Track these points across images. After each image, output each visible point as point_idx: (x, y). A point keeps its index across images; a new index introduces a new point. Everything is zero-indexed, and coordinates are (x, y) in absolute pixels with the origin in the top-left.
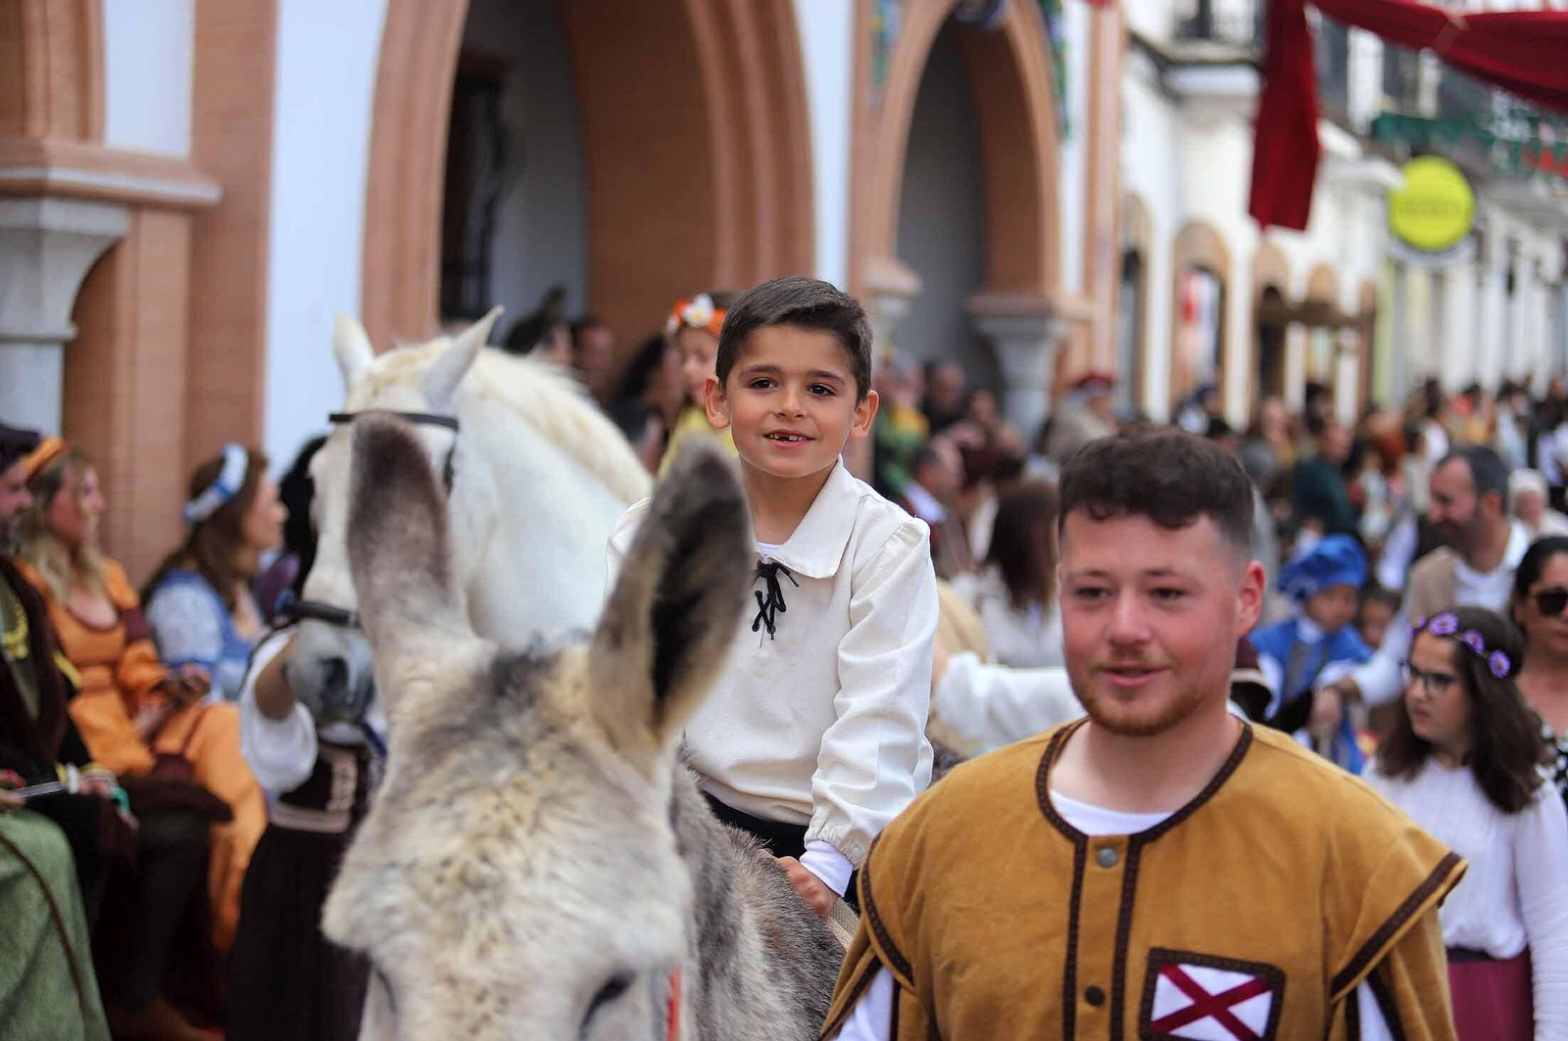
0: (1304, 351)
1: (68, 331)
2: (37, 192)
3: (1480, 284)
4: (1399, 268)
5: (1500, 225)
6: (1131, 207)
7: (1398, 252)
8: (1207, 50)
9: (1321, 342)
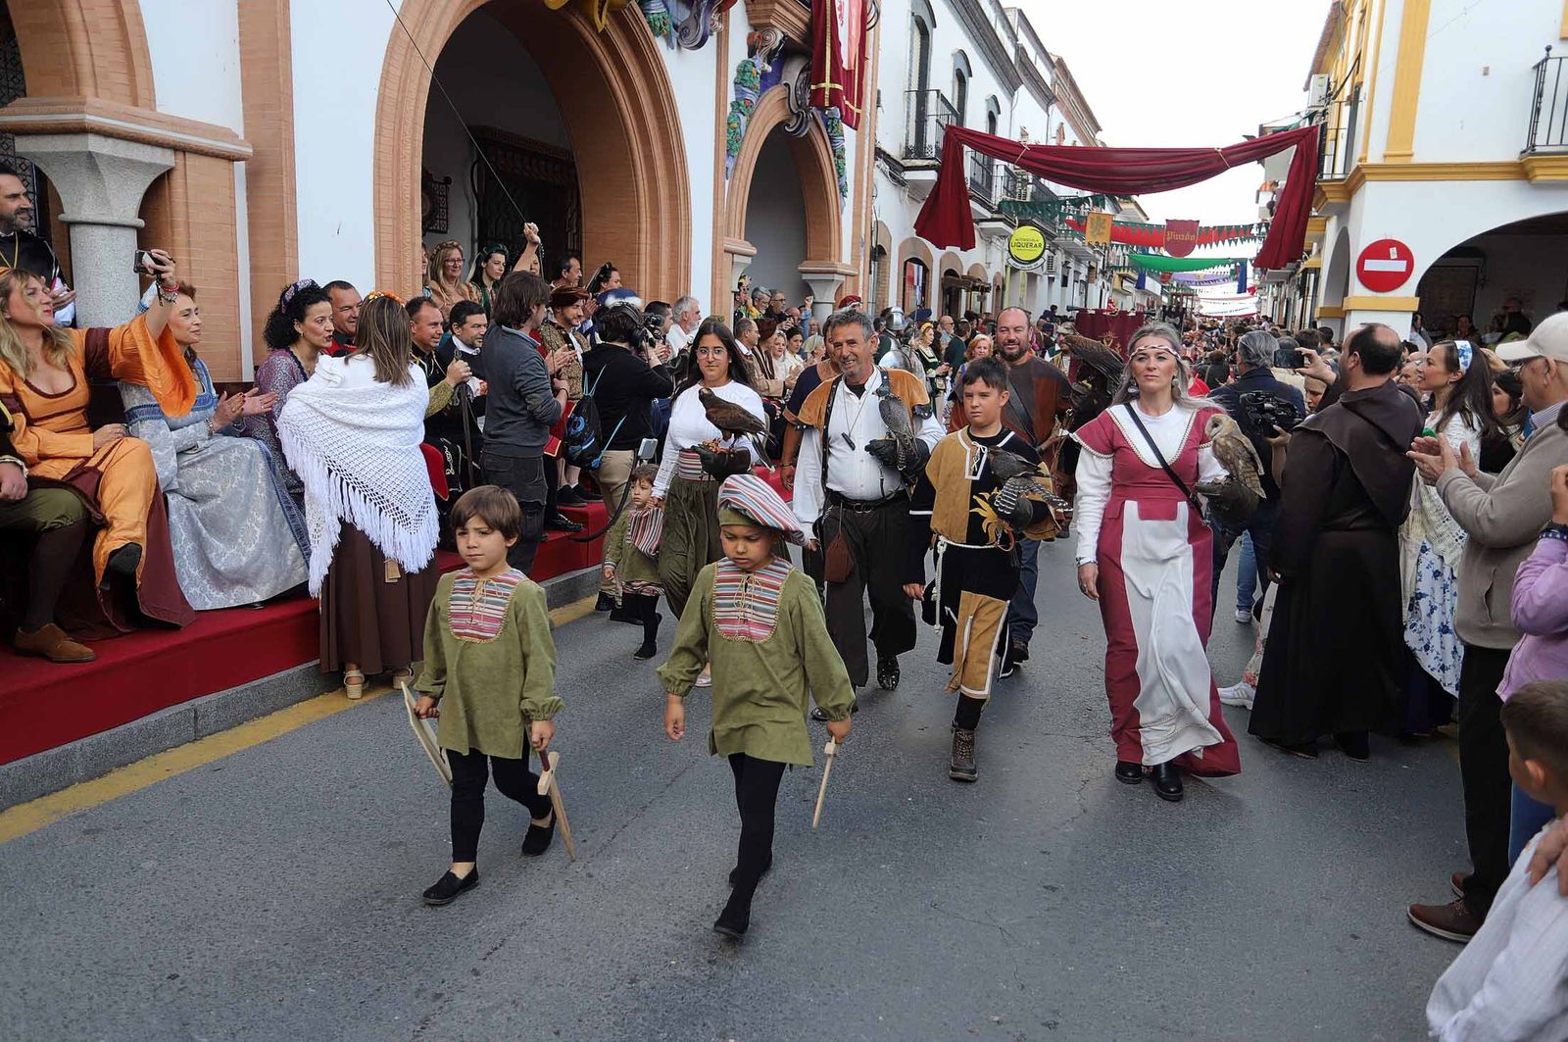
0: (966, 300)
1: (141, 223)
2: (82, 130)
3: (1051, 280)
4: (1014, 271)
5: (1060, 258)
6: (877, 228)
7: (1011, 261)
8: (919, 162)
9: (975, 294)
